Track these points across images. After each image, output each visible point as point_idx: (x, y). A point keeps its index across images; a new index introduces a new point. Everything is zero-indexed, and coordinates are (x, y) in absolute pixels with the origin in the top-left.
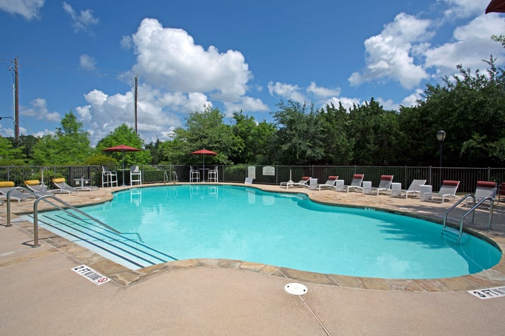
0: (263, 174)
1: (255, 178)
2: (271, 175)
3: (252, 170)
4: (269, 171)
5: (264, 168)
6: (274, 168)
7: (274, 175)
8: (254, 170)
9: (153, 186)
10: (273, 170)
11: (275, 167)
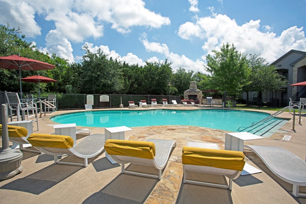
0: (100, 101)
1: (93, 105)
2: (106, 101)
3: (90, 98)
4: (105, 98)
5: (101, 96)
6: (108, 96)
7: (109, 101)
8: (93, 98)
10: (107, 97)
11: (110, 96)
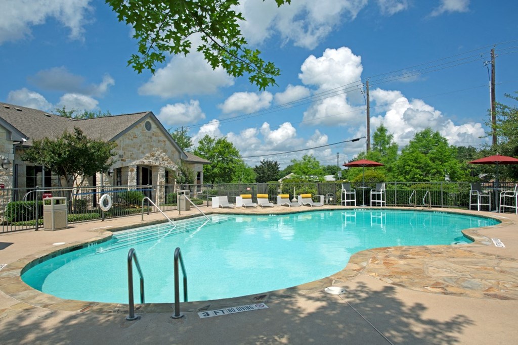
9: (392, 210)
